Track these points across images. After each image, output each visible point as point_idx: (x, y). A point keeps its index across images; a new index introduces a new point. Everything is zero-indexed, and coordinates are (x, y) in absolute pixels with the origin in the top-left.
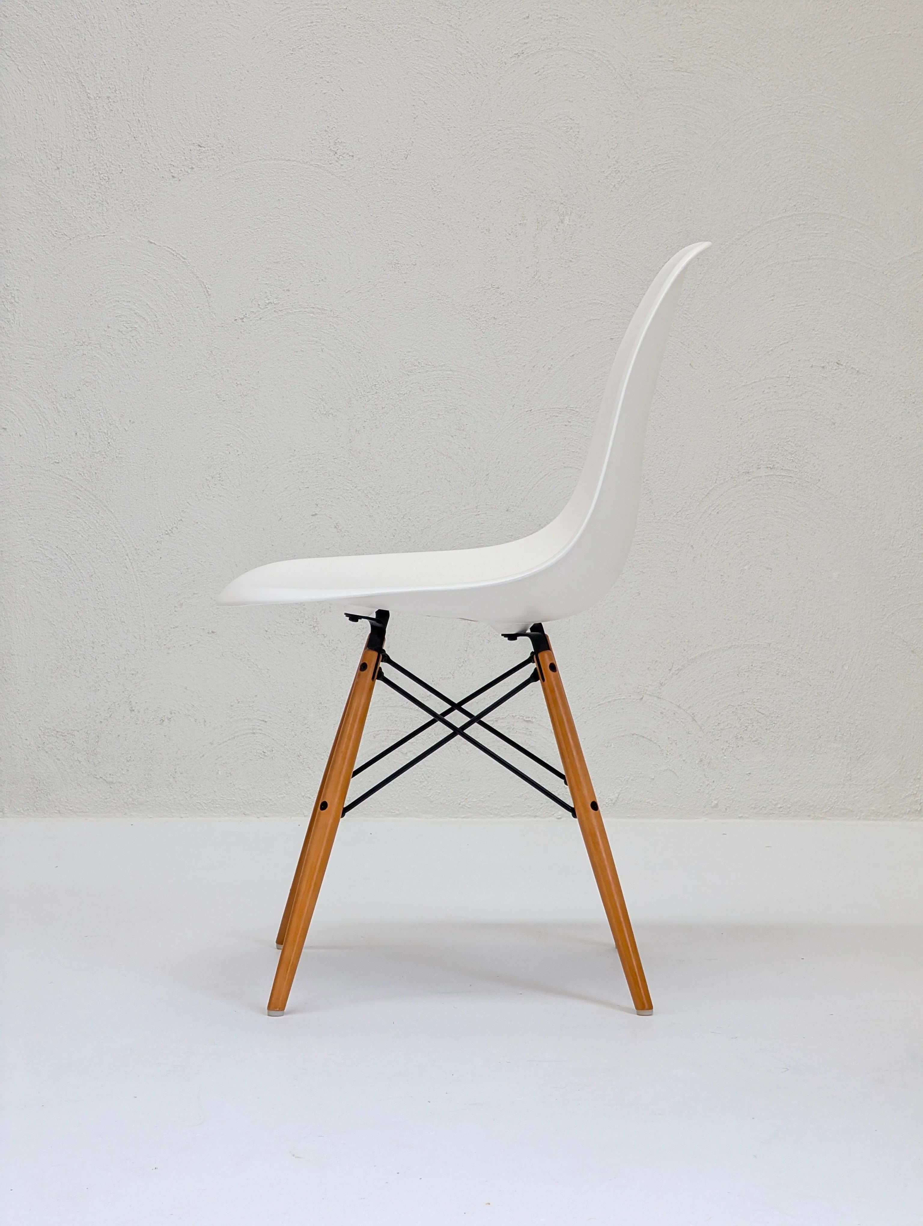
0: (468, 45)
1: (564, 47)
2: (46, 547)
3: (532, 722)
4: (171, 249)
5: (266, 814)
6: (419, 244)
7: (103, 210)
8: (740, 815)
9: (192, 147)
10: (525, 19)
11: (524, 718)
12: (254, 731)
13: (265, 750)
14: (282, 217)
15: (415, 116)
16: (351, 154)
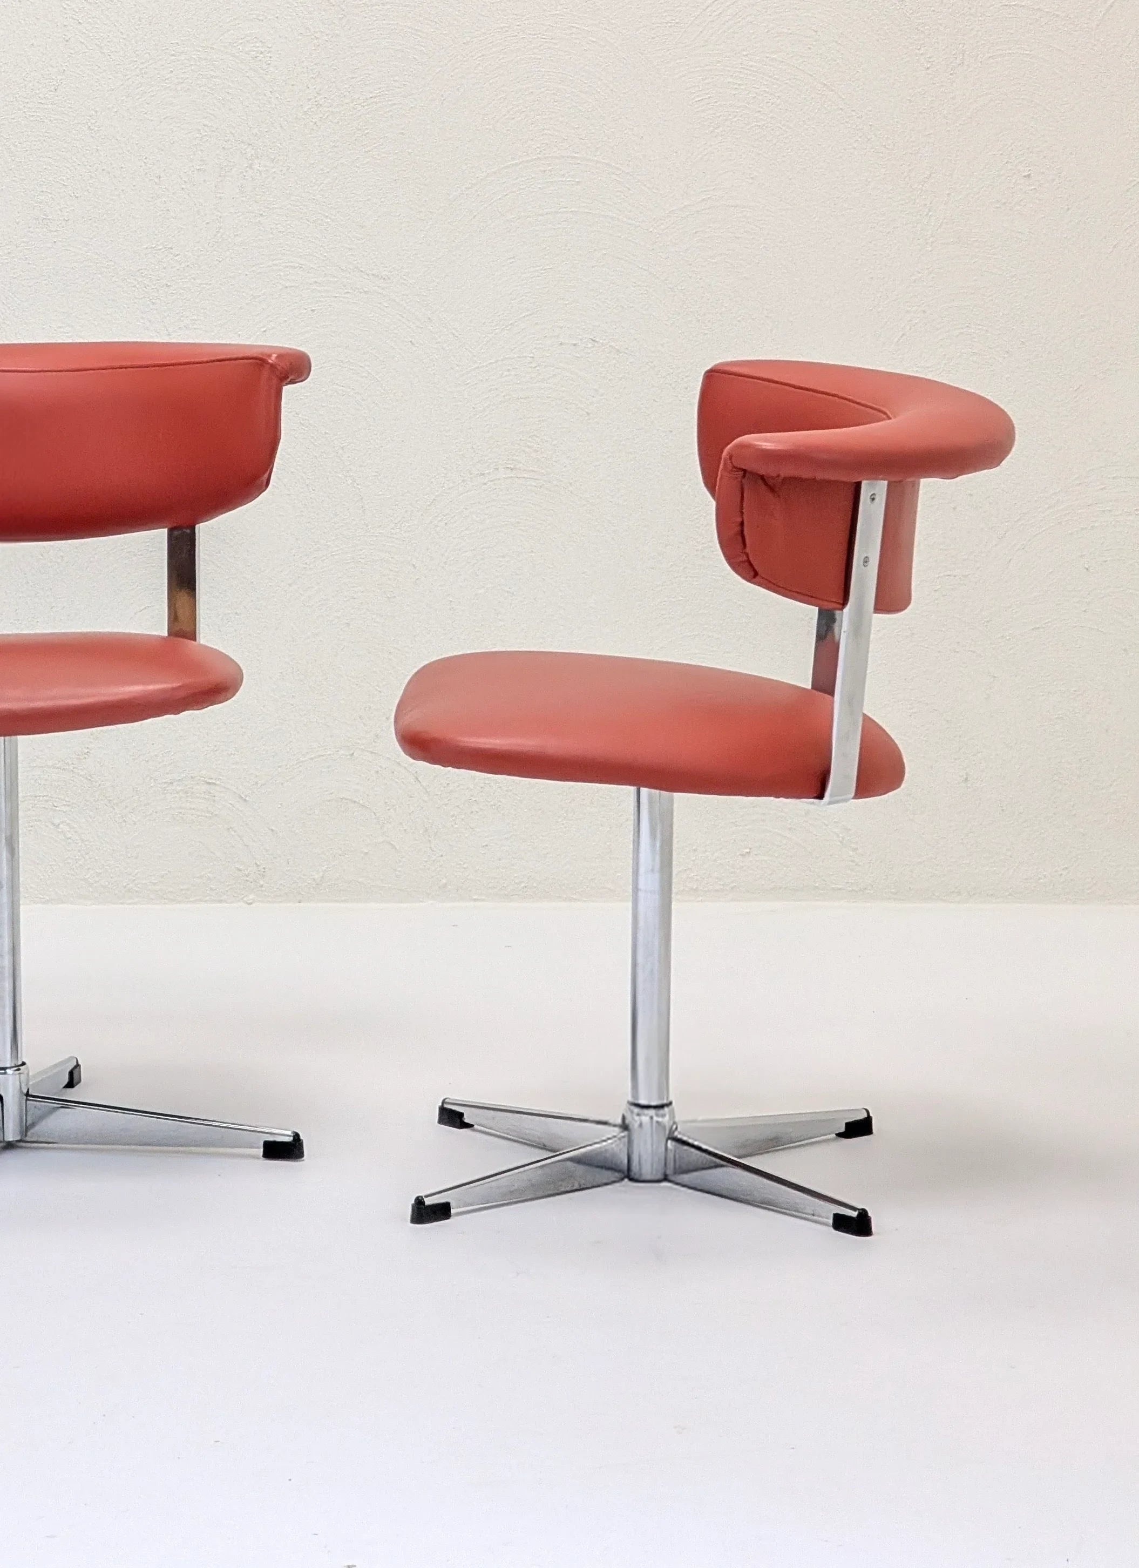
3: (216, 785)
8: (475, 897)
11: (206, 780)
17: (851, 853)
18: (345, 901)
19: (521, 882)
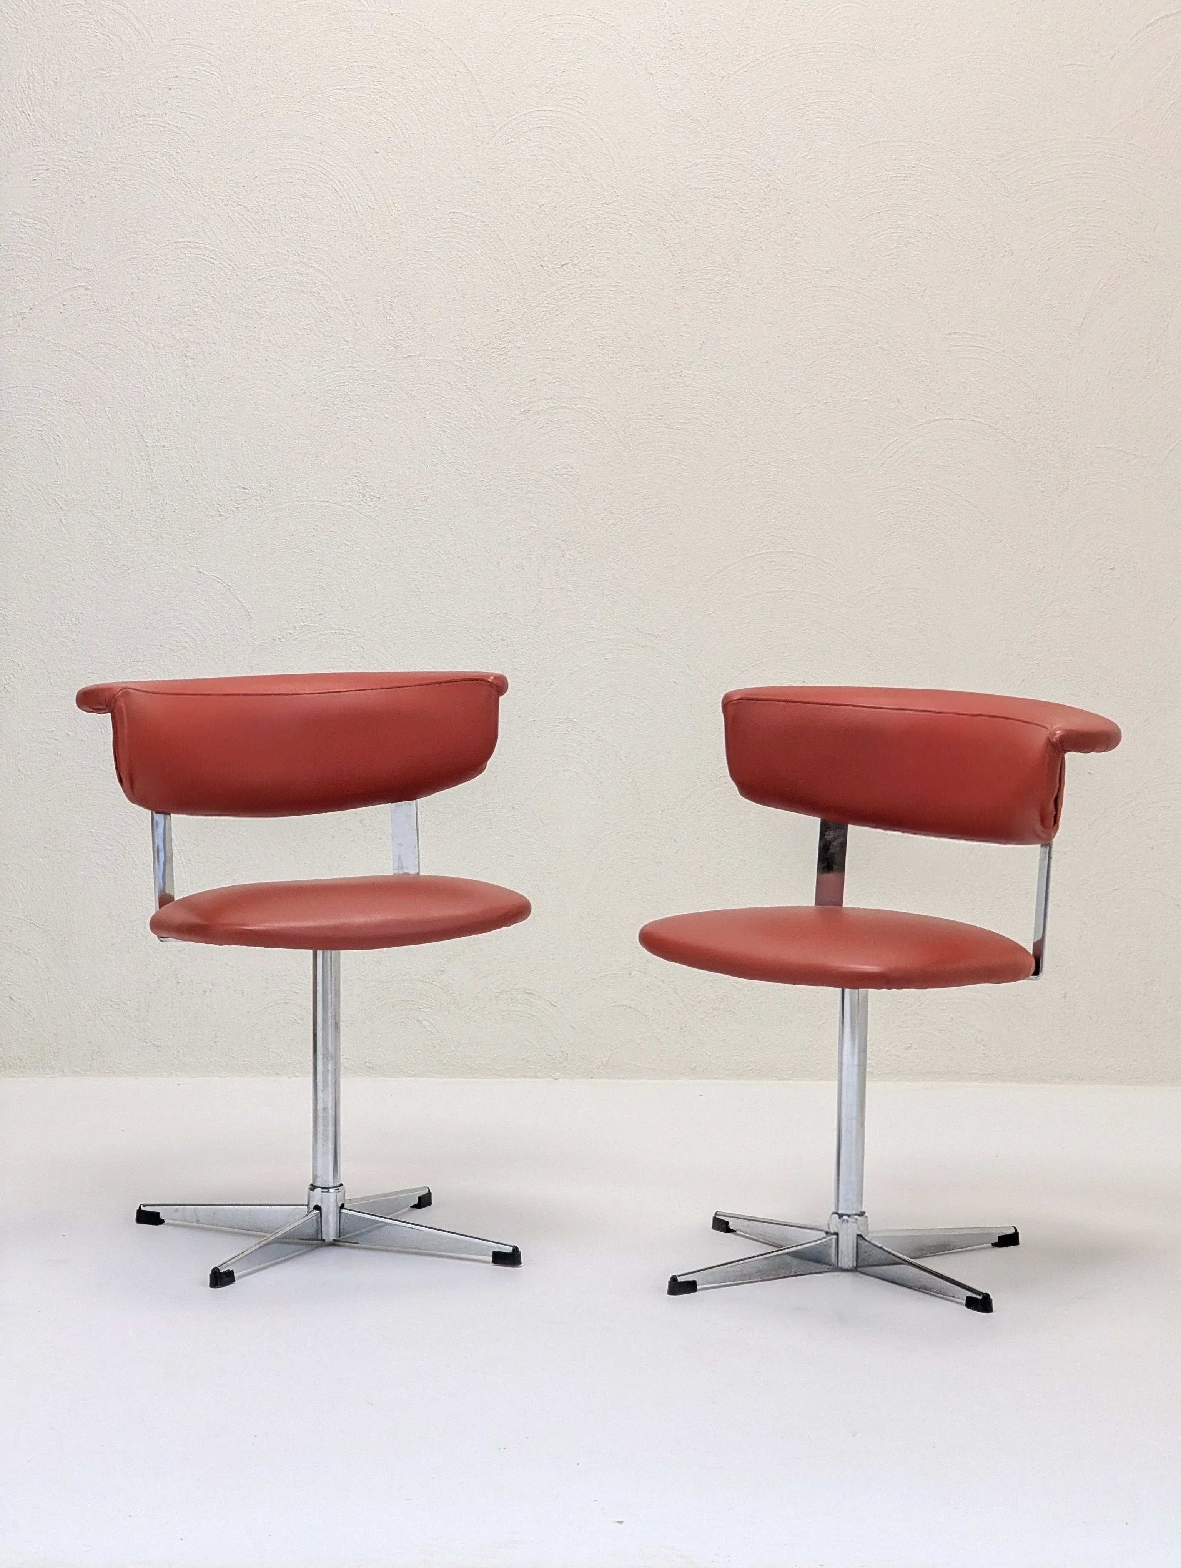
0: (481, 403)
1: (566, 405)
2: (103, 838)
3: (533, 994)
4: (218, 578)
5: (297, 1074)
6: (437, 574)
7: (158, 543)
8: (716, 1076)
9: (237, 490)
10: (531, 381)
11: (527, 991)
12: (287, 1001)
13: (296, 1018)
14: (316, 550)
15: (434, 464)
16: (378, 496)
17: (983, 1048)
18: (623, 1078)
19: (749, 1066)
